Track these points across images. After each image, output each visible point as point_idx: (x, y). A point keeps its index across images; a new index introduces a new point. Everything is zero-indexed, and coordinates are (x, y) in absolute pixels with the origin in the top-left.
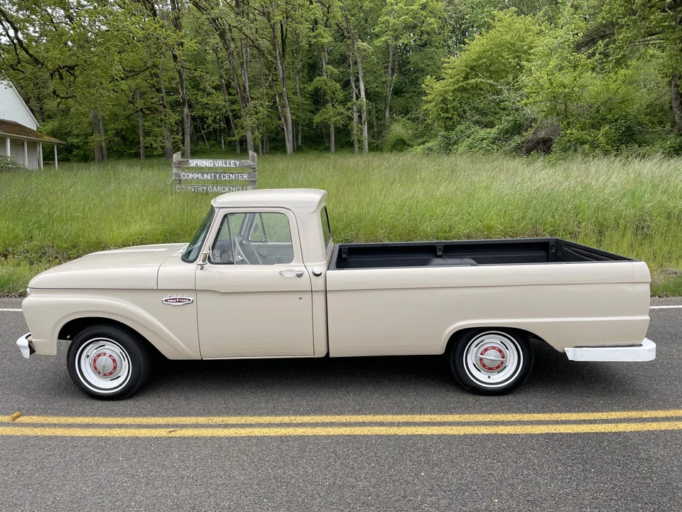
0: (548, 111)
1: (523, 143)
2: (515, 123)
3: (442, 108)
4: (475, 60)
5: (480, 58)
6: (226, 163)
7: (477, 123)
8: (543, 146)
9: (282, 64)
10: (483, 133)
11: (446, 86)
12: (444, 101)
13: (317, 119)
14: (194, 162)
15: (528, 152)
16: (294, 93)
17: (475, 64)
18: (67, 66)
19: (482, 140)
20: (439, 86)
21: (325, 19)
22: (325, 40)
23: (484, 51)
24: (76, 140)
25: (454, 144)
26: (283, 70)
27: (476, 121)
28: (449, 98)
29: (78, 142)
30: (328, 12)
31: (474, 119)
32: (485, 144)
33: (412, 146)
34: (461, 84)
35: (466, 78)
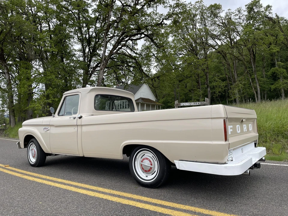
6: (195, 104)
9: (254, 65)
13: (273, 87)
14: (182, 104)
16: (262, 77)
18: (157, 77)
21: (275, 41)
22: (274, 51)
24: (170, 104)
26: (255, 67)
29: (171, 105)
30: (277, 38)
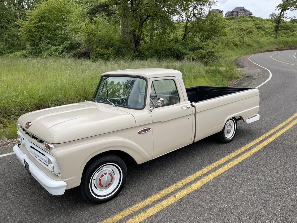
0: (87, 40)
1: (77, 53)
2: (71, 45)
3: (30, 35)
4: (42, 13)
5: (44, 13)
7: (48, 43)
8: (85, 55)
10: (54, 48)
11: (30, 24)
12: (30, 31)
15: (80, 57)
17: (43, 15)
19: (55, 51)
20: (26, 24)
23: (46, 10)
25: (40, 53)
27: (48, 42)
28: (33, 30)
31: (47, 41)
32: (57, 53)
33: (4, 54)
34: (38, 24)
35: (40, 21)
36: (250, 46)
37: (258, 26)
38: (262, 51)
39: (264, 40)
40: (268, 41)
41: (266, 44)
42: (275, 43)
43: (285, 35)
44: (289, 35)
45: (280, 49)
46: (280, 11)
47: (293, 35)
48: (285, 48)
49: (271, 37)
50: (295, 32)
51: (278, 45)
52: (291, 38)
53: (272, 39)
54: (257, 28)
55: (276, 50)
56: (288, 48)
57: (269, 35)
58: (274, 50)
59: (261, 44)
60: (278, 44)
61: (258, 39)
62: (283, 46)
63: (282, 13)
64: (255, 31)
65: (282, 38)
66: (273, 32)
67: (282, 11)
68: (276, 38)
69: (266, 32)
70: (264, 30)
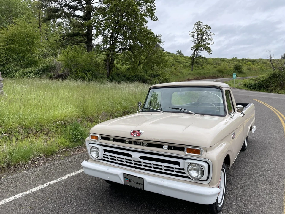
0: (67, 65)
1: (53, 75)
36: (177, 75)
37: (177, 60)
38: (185, 79)
39: (184, 71)
40: (188, 72)
41: (187, 75)
42: (192, 74)
43: (197, 68)
44: (200, 68)
45: (196, 78)
46: (194, 50)
47: (203, 68)
48: (200, 78)
49: (189, 69)
50: (203, 66)
51: (195, 76)
52: (202, 70)
53: (190, 71)
54: (177, 62)
55: (193, 79)
56: (201, 78)
57: (186, 68)
58: (192, 79)
59: (184, 74)
60: (194, 74)
61: (181, 71)
62: (198, 76)
63: (196, 52)
64: (176, 64)
65: (196, 70)
66: (188, 66)
67: (195, 51)
68: (192, 70)
69: (184, 65)
70: (182, 64)
